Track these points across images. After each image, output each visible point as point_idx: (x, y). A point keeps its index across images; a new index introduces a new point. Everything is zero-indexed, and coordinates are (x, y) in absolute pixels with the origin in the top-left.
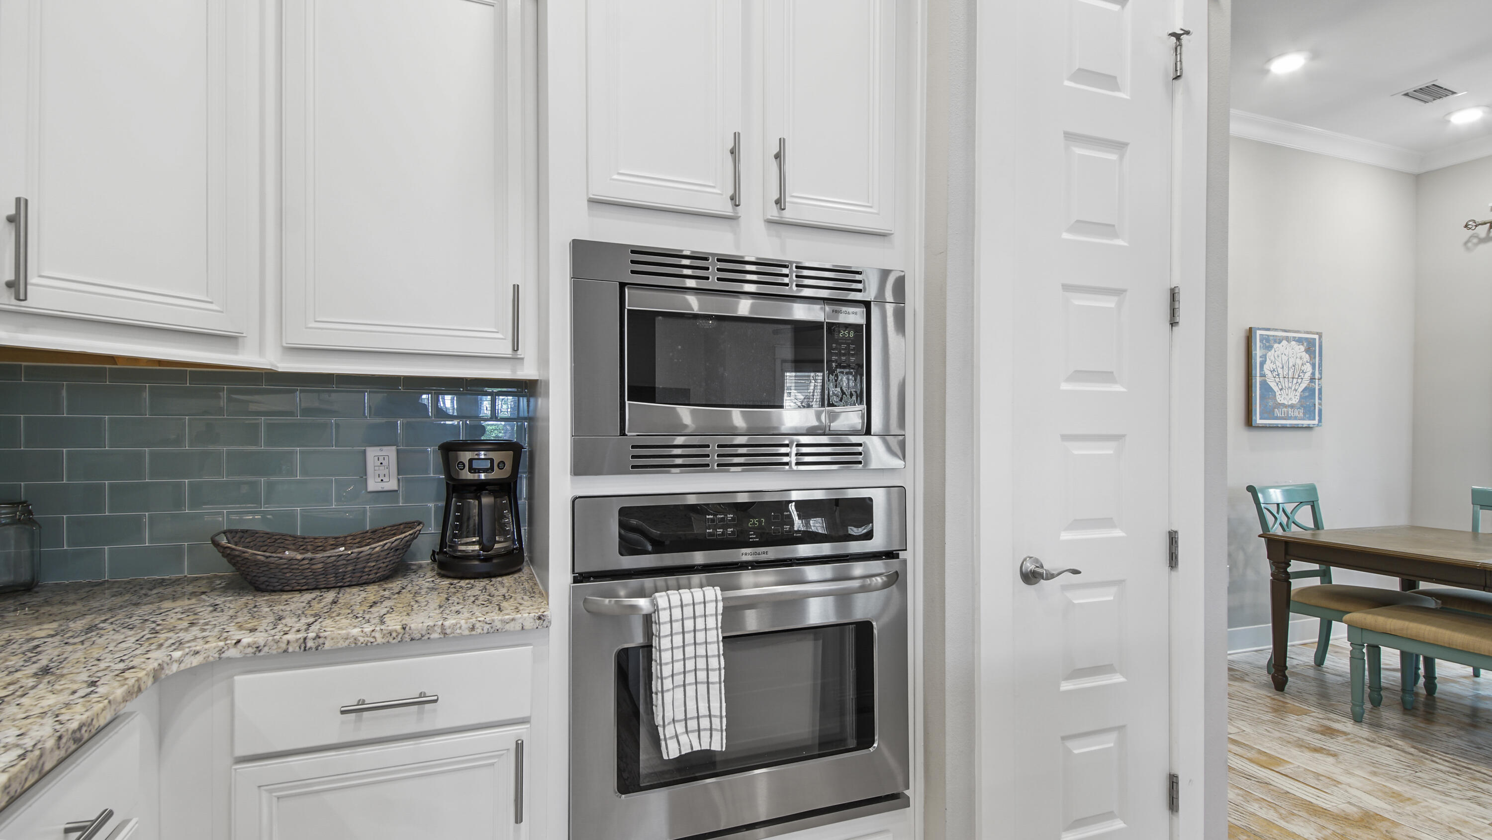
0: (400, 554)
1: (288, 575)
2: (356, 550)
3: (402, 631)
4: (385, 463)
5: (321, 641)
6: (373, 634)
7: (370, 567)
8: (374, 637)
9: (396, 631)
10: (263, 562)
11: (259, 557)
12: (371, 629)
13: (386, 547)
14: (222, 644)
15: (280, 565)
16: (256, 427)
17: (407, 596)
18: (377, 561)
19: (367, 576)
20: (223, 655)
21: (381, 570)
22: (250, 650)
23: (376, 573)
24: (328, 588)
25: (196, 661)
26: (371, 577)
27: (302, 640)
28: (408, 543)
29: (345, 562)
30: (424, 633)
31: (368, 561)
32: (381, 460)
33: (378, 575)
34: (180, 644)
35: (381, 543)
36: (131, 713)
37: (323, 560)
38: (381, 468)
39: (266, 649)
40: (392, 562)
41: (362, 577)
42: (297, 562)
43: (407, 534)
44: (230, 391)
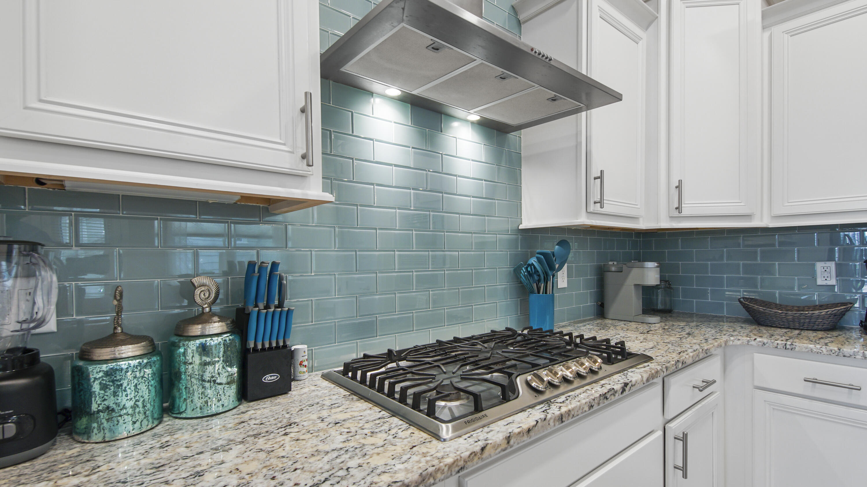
0: (837, 318)
1: (774, 319)
2: (811, 312)
3: (838, 351)
4: (827, 270)
5: (794, 346)
6: (821, 349)
7: (819, 322)
8: (822, 350)
9: (835, 350)
10: (762, 312)
11: (761, 309)
12: (820, 346)
13: (829, 313)
14: (749, 338)
15: (770, 314)
16: (756, 252)
17: (841, 338)
18: (823, 319)
19: (817, 327)
20: (749, 343)
21: (825, 325)
22: (760, 344)
23: (823, 326)
24: (795, 329)
25: (739, 343)
26: (820, 327)
27: (784, 344)
28: (843, 313)
29: (804, 317)
30: (851, 354)
31: (817, 318)
32: (825, 268)
33: (824, 327)
34: (732, 336)
35: (826, 310)
36: (717, 355)
37: (792, 314)
38: (825, 273)
39: (767, 345)
40: (832, 322)
41: (814, 326)
42: (778, 314)
43: (842, 308)
44: (743, 237)
